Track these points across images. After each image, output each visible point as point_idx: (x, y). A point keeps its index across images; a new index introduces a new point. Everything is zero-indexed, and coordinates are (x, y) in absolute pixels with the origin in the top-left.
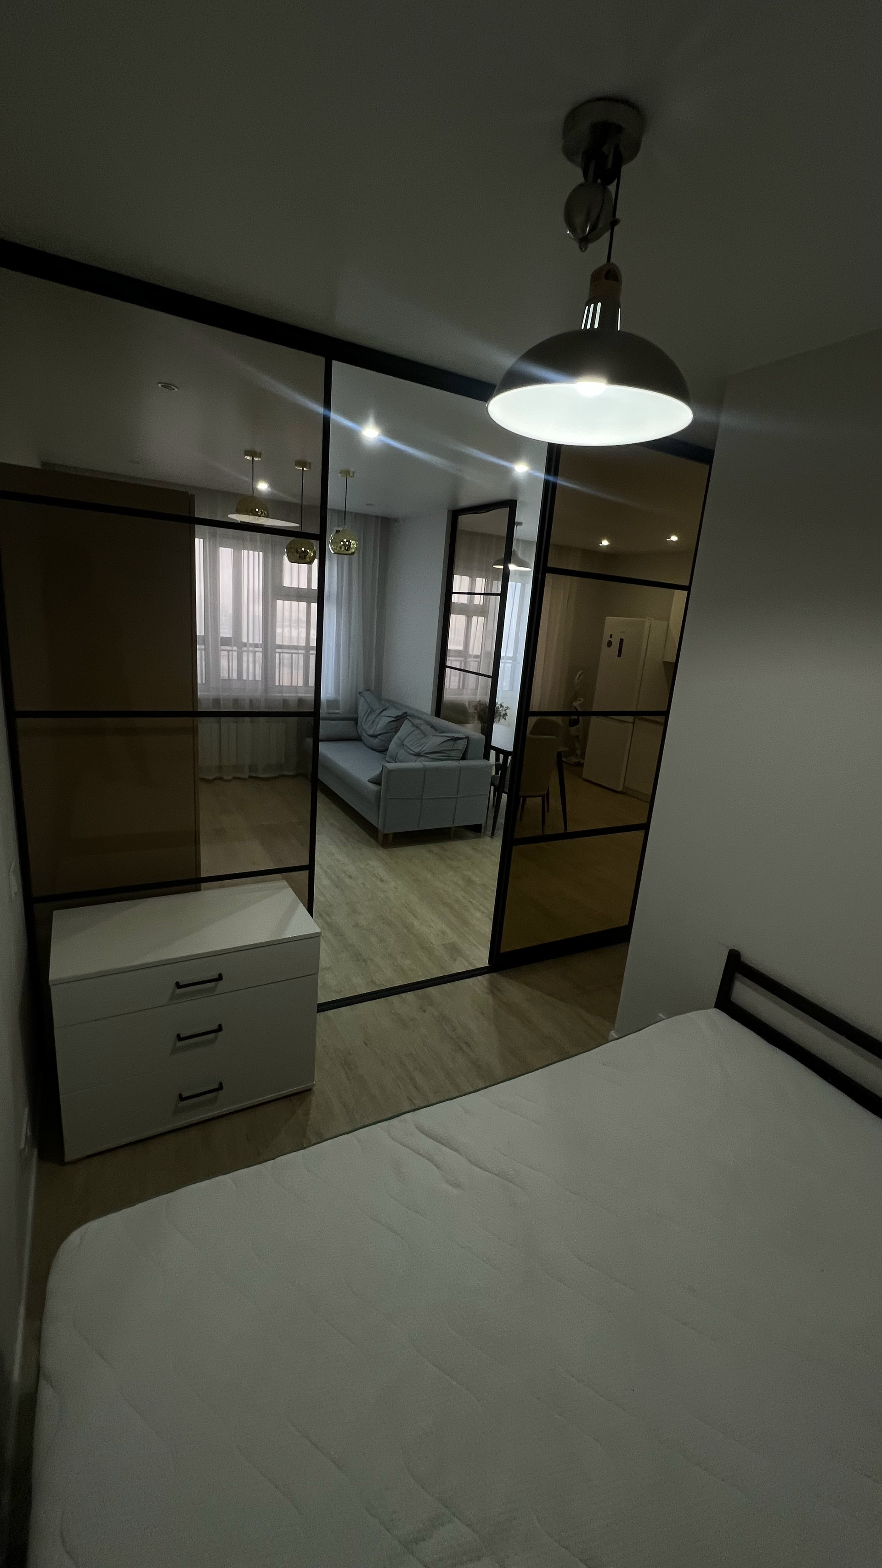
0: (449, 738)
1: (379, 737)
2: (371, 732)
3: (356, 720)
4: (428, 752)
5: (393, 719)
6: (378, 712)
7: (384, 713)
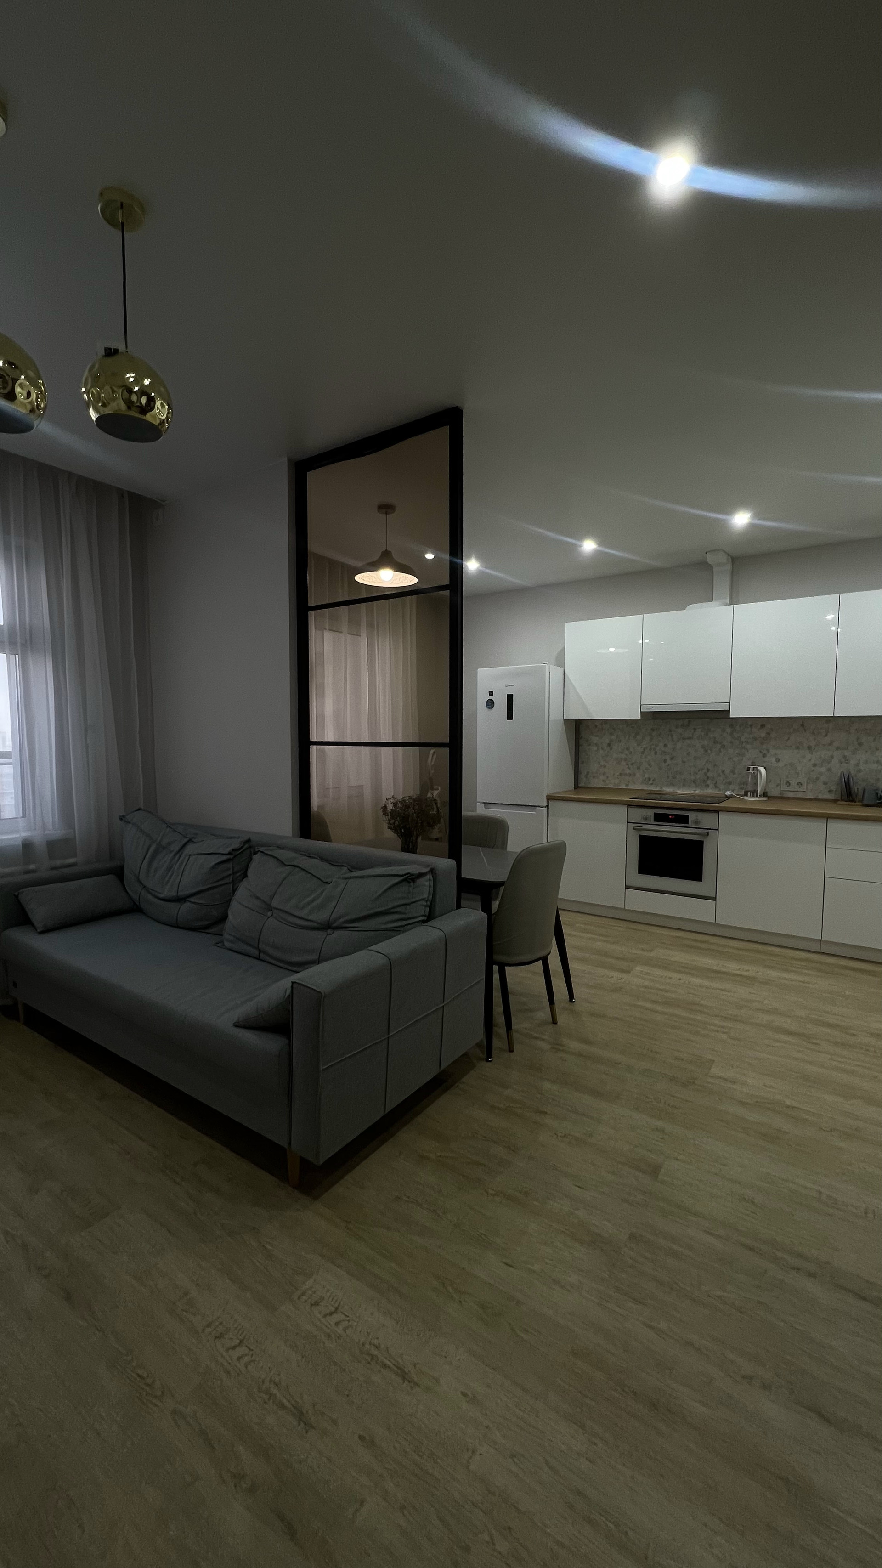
0: (397, 879)
1: (192, 899)
2: (167, 893)
3: (119, 873)
4: (354, 917)
5: (225, 858)
6: (175, 847)
7: (190, 849)
